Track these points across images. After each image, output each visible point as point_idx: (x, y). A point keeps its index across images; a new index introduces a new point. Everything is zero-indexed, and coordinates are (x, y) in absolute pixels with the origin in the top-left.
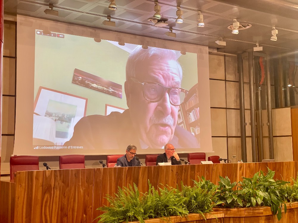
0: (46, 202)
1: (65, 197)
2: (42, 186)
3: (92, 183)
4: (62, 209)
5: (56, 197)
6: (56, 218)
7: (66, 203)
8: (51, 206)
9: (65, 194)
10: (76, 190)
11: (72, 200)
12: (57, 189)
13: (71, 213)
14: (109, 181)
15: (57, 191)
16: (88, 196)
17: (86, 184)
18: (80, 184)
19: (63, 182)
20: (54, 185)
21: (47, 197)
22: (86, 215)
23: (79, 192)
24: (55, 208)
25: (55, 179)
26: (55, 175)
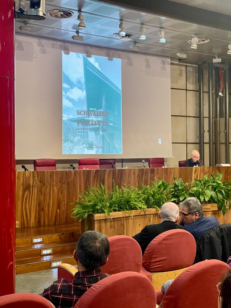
0: (26, 198)
1: (42, 194)
2: (23, 184)
3: (64, 183)
4: (39, 205)
5: (35, 194)
6: (34, 212)
7: (42, 200)
8: (30, 202)
9: (41, 192)
10: (51, 188)
11: (48, 197)
12: (35, 187)
13: (47, 208)
14: (79, 182)
15: (35, 189)
16: (61, 193)
17: (60, 184)
18: (55, 184)
19: (40, 182)
20: (33, 184)
21: (27, 194)
22: (60, 210)
23: (54, 190)
24: (34, 203)
25: (33, 179)
26: (33, 175)
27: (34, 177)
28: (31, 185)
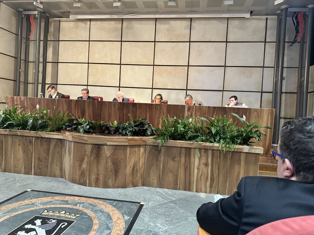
25: (27, 103)
26: (26, 100)
27: (27, 101)
28: (26, 107)
